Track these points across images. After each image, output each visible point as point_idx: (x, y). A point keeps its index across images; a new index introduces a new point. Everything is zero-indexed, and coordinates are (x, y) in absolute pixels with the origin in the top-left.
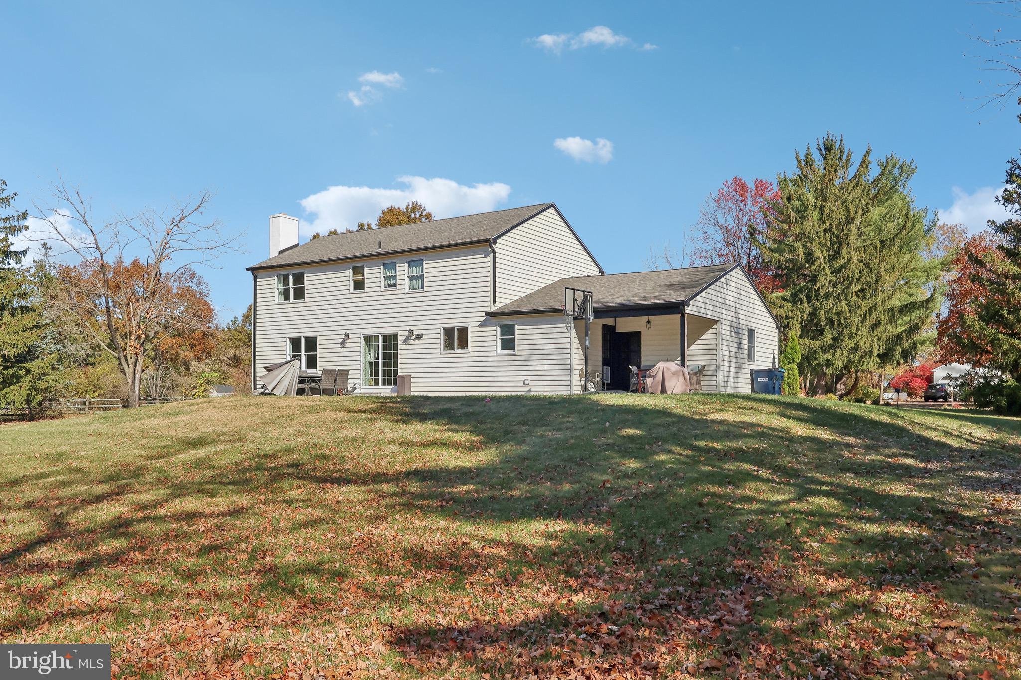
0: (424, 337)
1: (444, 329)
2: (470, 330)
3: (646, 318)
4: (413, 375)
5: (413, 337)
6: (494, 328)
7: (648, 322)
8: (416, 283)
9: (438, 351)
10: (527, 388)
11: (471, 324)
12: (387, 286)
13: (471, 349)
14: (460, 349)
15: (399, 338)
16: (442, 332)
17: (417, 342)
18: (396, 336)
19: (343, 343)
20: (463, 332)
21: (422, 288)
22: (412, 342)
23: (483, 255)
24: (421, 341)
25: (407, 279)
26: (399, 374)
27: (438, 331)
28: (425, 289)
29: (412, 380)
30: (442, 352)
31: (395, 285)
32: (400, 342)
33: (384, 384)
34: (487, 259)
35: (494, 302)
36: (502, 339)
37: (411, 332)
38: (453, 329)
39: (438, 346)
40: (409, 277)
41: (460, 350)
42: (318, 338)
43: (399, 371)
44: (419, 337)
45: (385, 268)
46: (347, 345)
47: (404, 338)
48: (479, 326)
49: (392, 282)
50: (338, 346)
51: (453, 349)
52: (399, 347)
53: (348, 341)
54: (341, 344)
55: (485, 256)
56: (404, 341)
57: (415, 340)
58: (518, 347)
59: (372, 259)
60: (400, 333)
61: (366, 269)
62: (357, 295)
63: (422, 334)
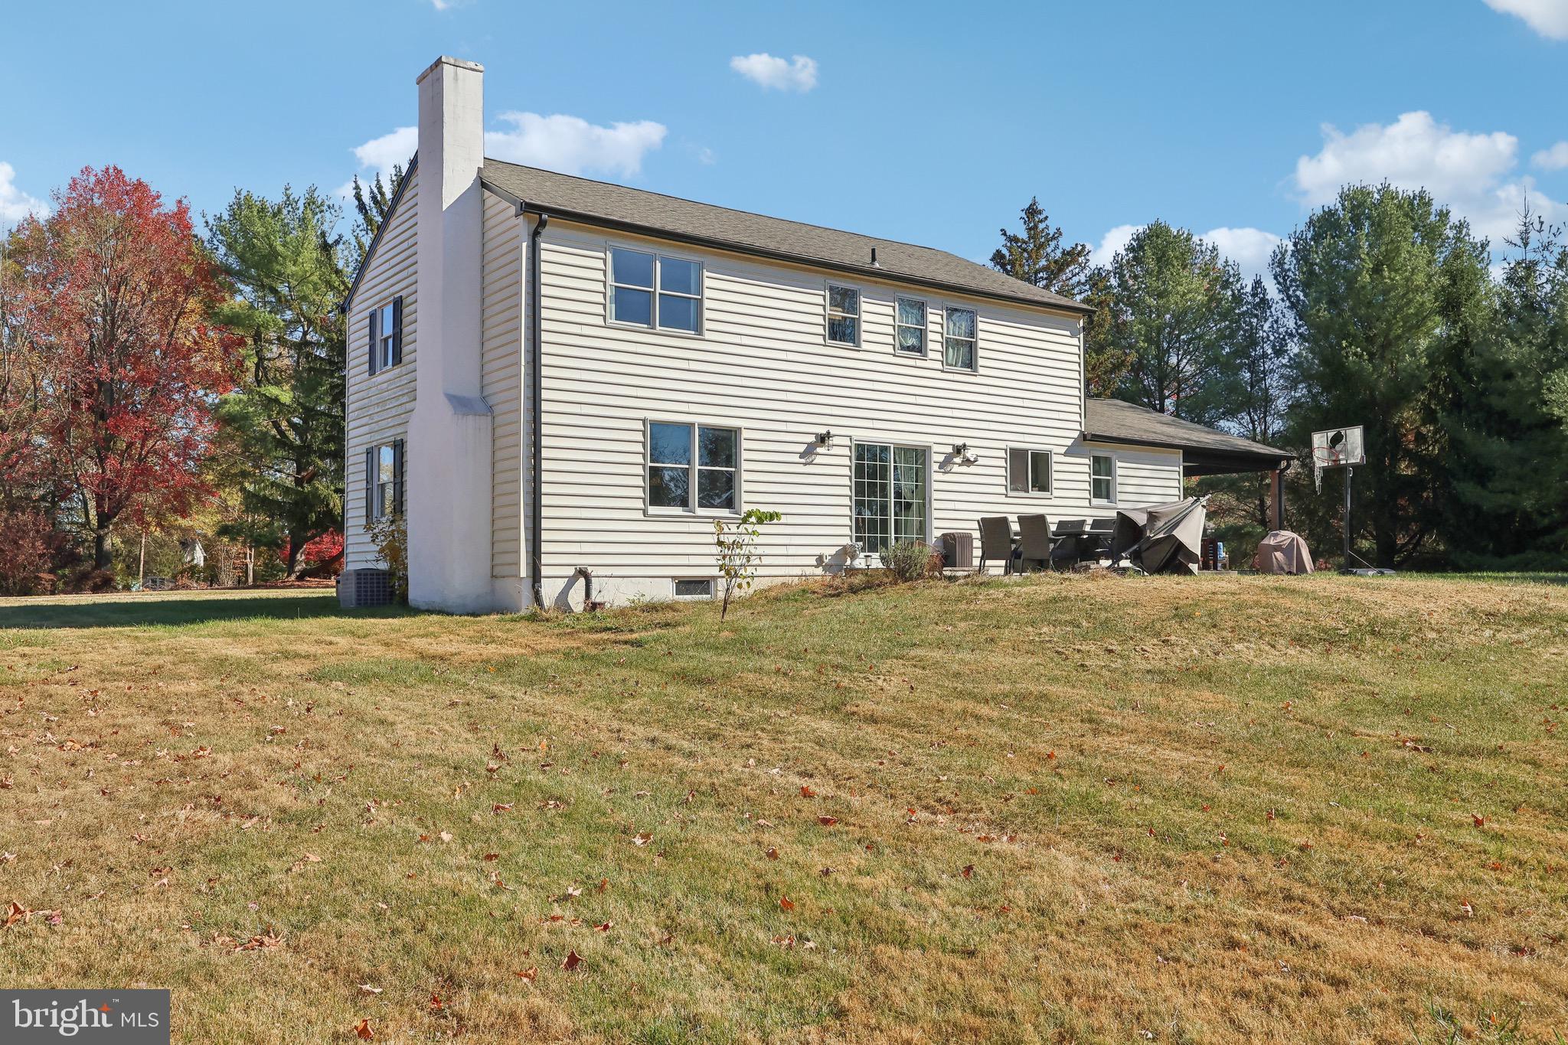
0: (981, 461)
1: (1010, 450)
2: (1053, 458)
6: (1083, 461)
9: (1003, 490)
11: (1055, 451)
13: (1056, 493)
15: (933, 457)
16: (1004, 455)
17: (964, 469)
18: (925, 452)
19: (809, 453)
20: (1041, 461)
22: (954, 468)
23: (1068, 333)
24: (972, 469)
25: (945, 343)
26: (934, 532)
27: (998, 453)
28: (979, 371)
30: (1009, 493)
32: (933, 466)
34: (1075, 341)
38: (1024, 452)
39: (1002, 480)
41: (1036, 493)
43: (935, 523)
46: (818, 460)
47: (941, 458)
48: (1065, 454)
50: (796, 458)
51: (1027, 490)
52: (933, 476)
53: (819, 450)
54: (802, 455)
55: (1072, 336)
56: (942, 465)
57: (960, 465)
58: (1119, 497)
59: (876, 282)
60: (935, 448)
61: (863, 299)
62: (839, 350)
63: (977, 456)
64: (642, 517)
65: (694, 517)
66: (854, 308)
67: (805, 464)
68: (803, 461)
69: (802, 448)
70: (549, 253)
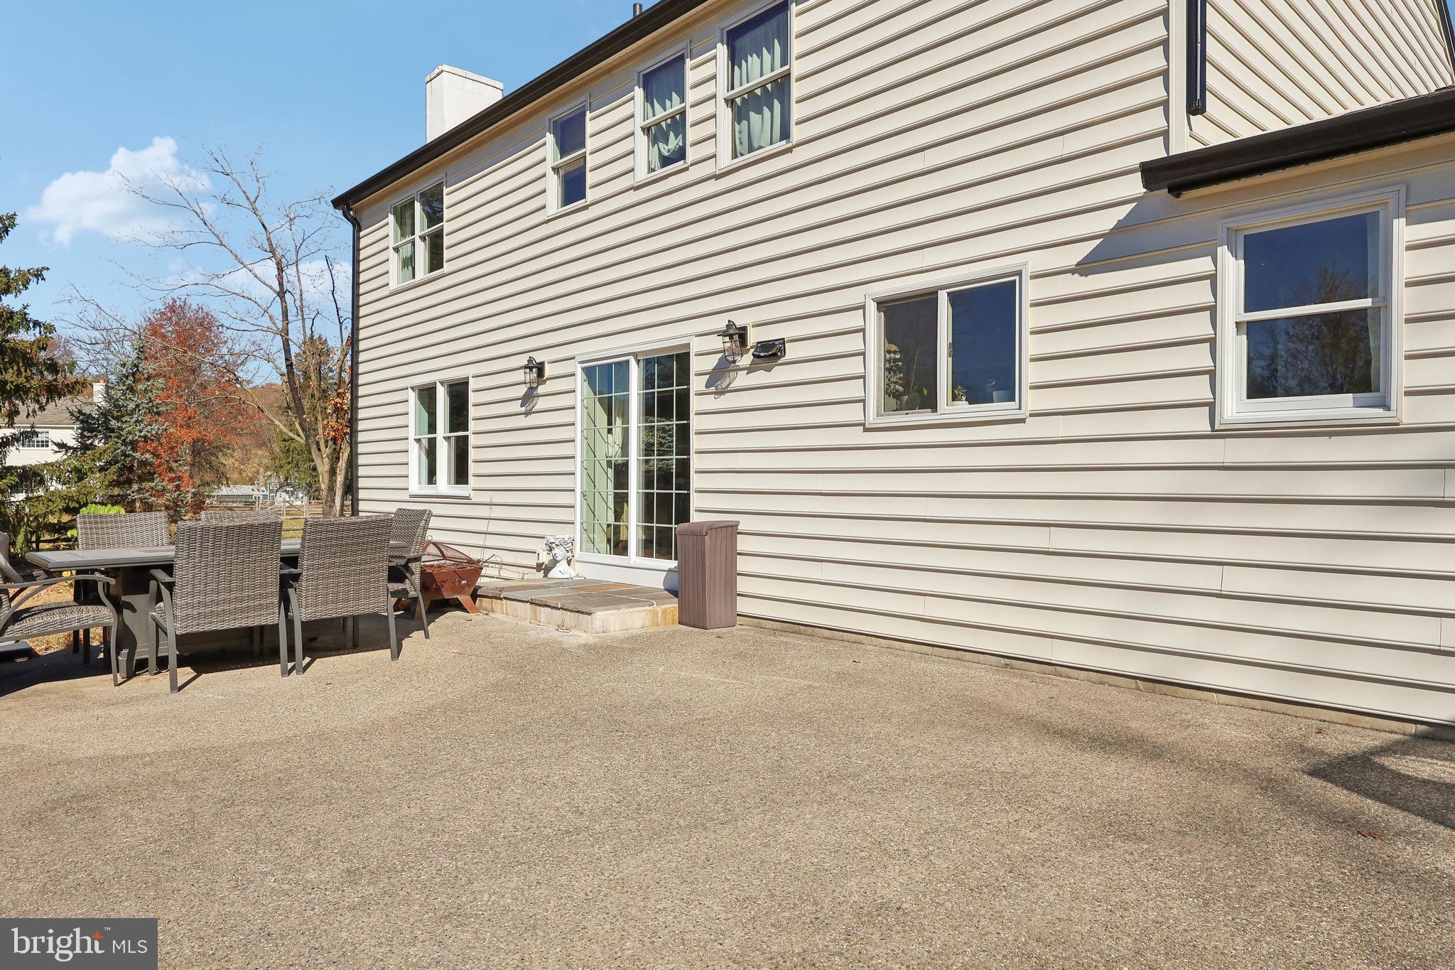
0: (792, 352)
1: (882, 304)
2: (1030, 291)
4: (745, 524)
5: (746, 360)
6: (1202, 265)
8: (761, 122)
9: (853, 413)
12: (656, 162)
14: (963, 405)
15: (696, 365)
16: (874, 321)
17: (760, 377)
18: (683, 359)
19: (529, 397)
21: (785, 135)
22: (742, 379)
24: (779, 374)
25: (726, 114)
26: (695, 517)
27: (854, 320)
28: (797, 134)
29: (743, 544)
30: (872, 419)
31: (680, 154)
32: (697, 384)
33: (647, 549)
35: (1195, 105)
36: (1252, 330)
37: (739, 335)
38: (927, 300)
39: (854, 389)
40: (730, 102)
41: (963, 409)
42: (473, 385)
43: (696, 501)
44: (770, 353)
45: (648, 98)
46: (541, 404)
47: (711, 363)
48: (1085, 268)
49: (674, 143)
50: (518, 407)
51: (930, 403)
52: (695, 404)
53: (541, 390)
54: (523, 401)
56: (713, 379)
57: (751, 371)
58: (1402, 377)
59: (607, 72)
60: (696, 346)
63: (783, 341)
64: (408, 498)
67: (526, 415)
68: (524, 409)
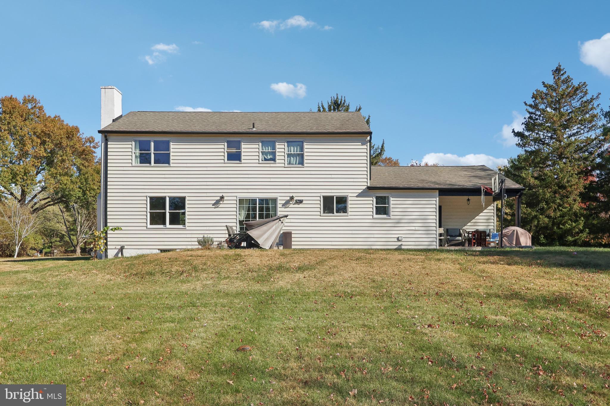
0: (304, 202)
1: (323, 197)
2: (349, 198)
3: (466, 198)
4: (293, 232)
6: (370, 199)
7: (468, 200)
8: (294, 159)
9: (318, 213)
10: (400, 243)
11: (350, 195)
12: (264, 159)
13: (350, 213)
14: (339, 213)
15: (279, 202)
16: (321, 199)
17: (296, 206)
18: (275, 201)
19: (217, 203)
20: (342, 202)
21: (302, 164)
22: (291, 206)
23: (360, 144)
24: (301, 205)
25: (286, 156)
27: (317, 199)
28: (305, 165)
29: (293, 236)
30: (321, 215)
31: (274, 160)
32: (279, 206)
34: (365, 147)
35: (370, 179)
37: (292, 198)
38: (331, 197)
39: (318, 210)
40: (287, 154)
42: (187, 198)
44: (301, 202)
45: (263, 145)
46: (221, 206)
47: (284, 202)
48: (357, 196)
49: (269, 157)
50: (211, 206)
51: (333, 213)
52: (279, 209)
53: (221, 202)
54: (213, 205)
55: (362, 145)
56: (284, 205)
57: (294, 204)
58: (392, 213)
59: (250, 136)
60: (279, 198)
61: (242, 143)
62: (234, 164)
63: (303, 200)
64: (146, 229)
65: (166, 228)
66: (239, 147)
67: (215, 208)
68: (214, 207)
69: (213, 202)
70: (111, 145)
